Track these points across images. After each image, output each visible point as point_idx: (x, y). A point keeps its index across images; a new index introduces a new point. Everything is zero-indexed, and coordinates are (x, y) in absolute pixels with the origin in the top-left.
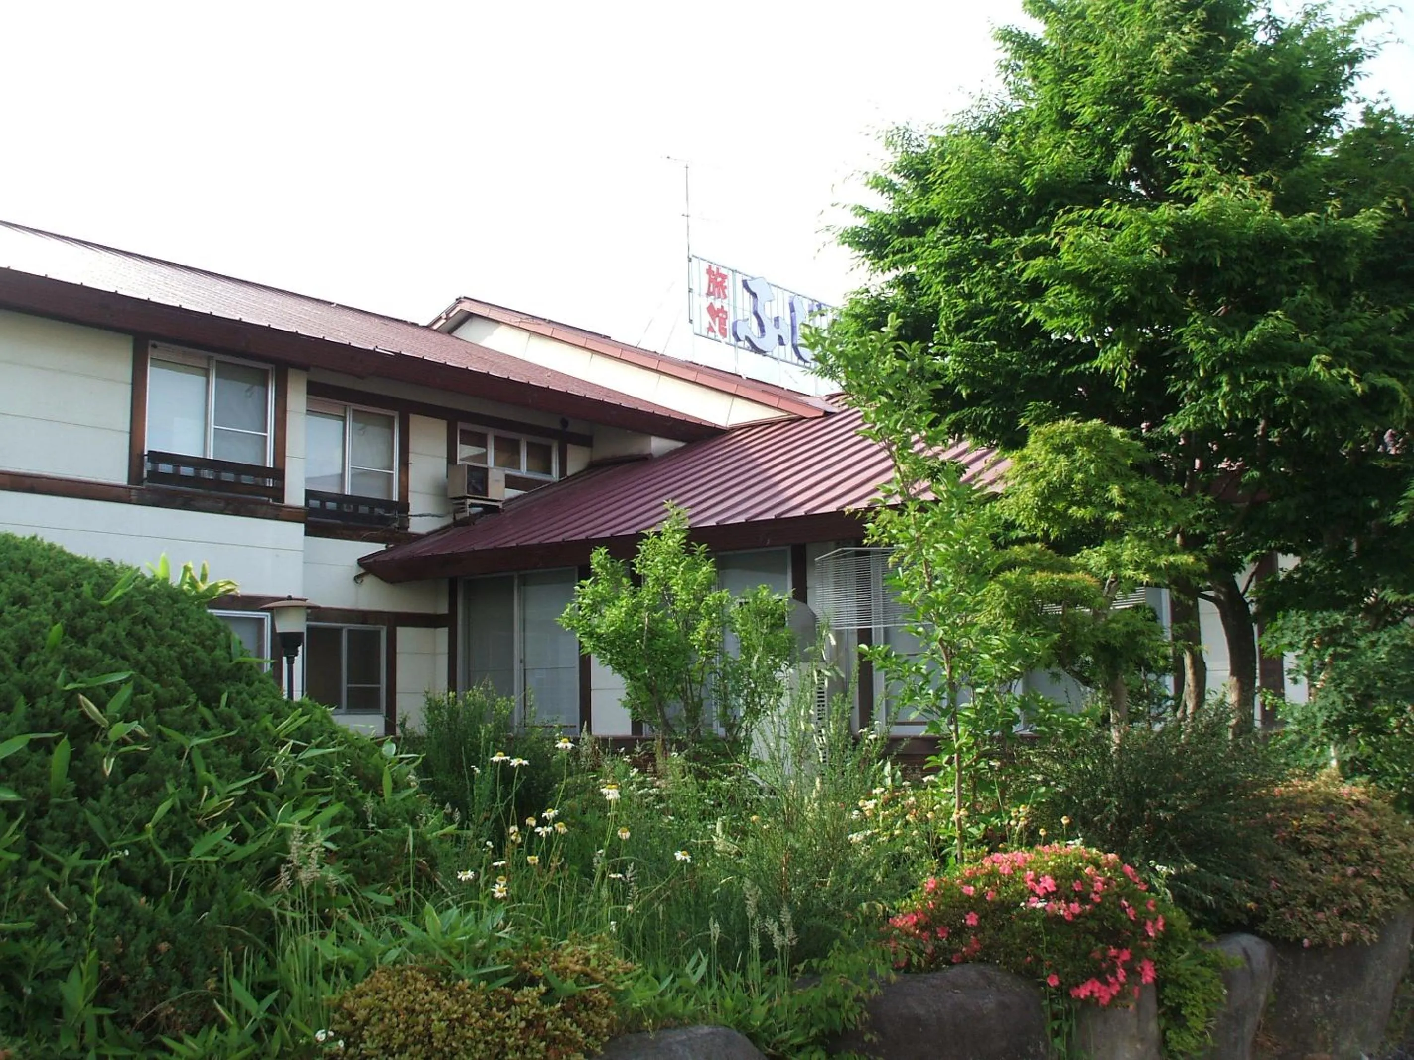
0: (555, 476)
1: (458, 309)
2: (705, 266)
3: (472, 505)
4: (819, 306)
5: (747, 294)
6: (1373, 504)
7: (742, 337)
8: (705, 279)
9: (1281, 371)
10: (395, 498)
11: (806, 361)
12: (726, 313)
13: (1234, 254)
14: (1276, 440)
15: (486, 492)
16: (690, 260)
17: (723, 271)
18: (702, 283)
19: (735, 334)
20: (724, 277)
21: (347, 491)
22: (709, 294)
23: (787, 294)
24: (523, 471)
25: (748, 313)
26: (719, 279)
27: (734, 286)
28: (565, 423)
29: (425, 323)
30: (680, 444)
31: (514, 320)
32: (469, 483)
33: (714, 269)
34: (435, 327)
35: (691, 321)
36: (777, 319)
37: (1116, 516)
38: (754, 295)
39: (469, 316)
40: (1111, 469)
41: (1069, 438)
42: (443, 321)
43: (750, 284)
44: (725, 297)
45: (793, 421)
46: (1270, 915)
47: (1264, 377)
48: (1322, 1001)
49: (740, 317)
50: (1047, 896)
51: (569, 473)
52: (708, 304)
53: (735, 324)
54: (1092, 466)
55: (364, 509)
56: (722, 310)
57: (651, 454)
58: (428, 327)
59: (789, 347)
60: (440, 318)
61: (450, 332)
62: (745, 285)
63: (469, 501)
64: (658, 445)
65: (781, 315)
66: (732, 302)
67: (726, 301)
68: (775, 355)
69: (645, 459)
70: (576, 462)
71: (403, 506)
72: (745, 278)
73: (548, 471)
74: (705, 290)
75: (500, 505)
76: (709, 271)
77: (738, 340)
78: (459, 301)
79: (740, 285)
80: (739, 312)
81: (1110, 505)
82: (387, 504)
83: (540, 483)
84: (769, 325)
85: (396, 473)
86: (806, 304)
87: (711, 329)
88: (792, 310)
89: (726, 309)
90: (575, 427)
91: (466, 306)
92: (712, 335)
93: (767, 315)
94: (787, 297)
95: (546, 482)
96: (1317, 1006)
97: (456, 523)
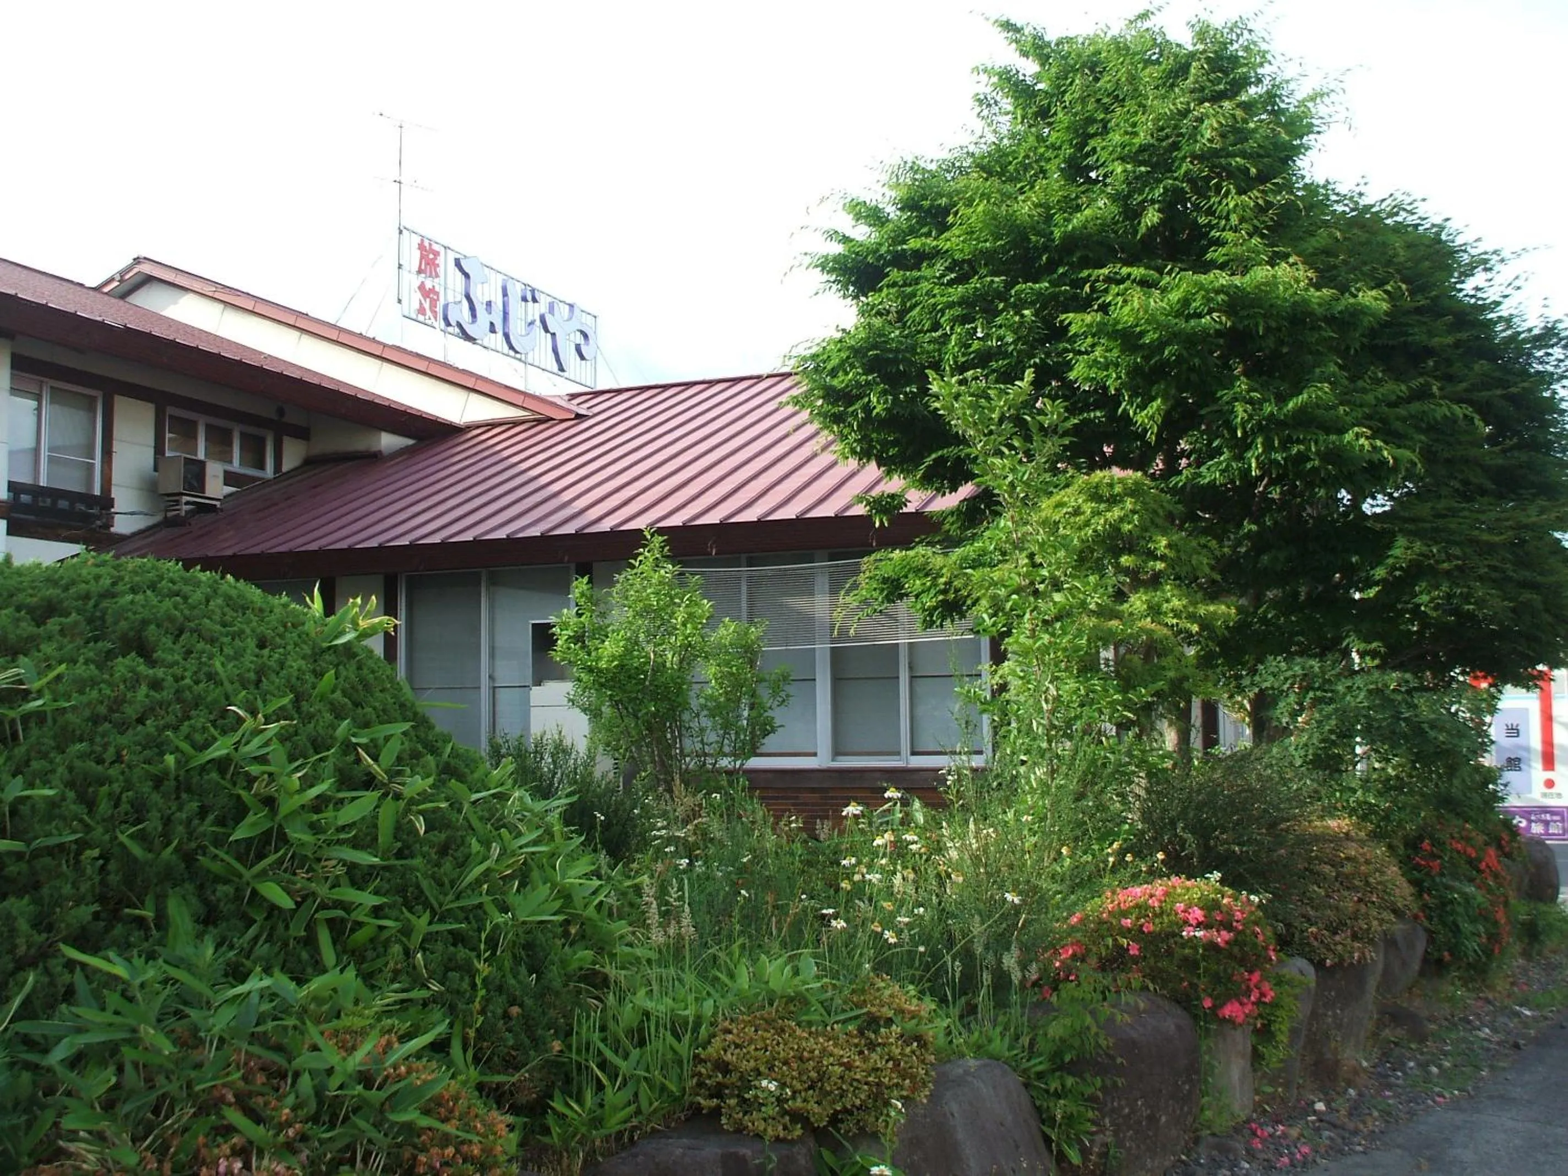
0: (269, 472)
1: (135, 271)
2: (417, 240)
3: (187, 503)
4: (533, 291)
5: (459, 274)
6: (1354, 560)
7: (453, 323)
8: (417, 254)
9: (1314, 437)
10: (97, 492)
11: (517, 352)
12: (437, 294)
13: (1274, 324)
14: (1276, 497)
15: (203, 491)
16: (401, 232)
17: (436, 247)
18: (413, 259)
19: (446, 319)
20: (437, 254)
21: (43, 482)
22: (420, 271)
23: (500, 277)
24: (236, 465)
25: (460, 297)
26: (431, 256)
27: (446, 263)
28: (281, 412)
29: (94, 284)
30: (410, 442)
31: (208, 290)
32: (185, 477)
33: (426, 243)
34: (106, 290)
35: (400, 301)
36: (489, 304)
37: (1160, 566)
38: (467, 276)
39: (149, 280)
40: (1152, 522)
41: (1118, 489)
42: (116, 284)
43: (464, 264)
44: (437, 276)
45: (540, 422)
46: (1296, 939)
47: (1299, 441)
48: (1335, 1015)
49: (450, 299)
50: (1199, 925)
51: (286, 467)
52: (418, 284)
53: (446, 307)
54: (1136, 516)
55: (63, 504)
56: (433, 290)
57: (380, 452)
58: (97, 289)
59: (500, 334)
60: (111, 280)
61: (124, 296)
62: (458, 263)
63: (185, 499)
64: (388, 441)
65: (493, 299)
66: (442, 282)
67: (436, 280)
68: (486, 344)
69: (374, 458)
70: (293, 456)
71: (106, 502)
72: (458, 256)
73: (262, 467)
74: (415, 267)
75: (218, 503)
76: (421, 247)
77: (448, 324)
78: (137, 261)
79: (451, 264)
80: (450, 293)
81: (1152, 555)
82: (87, 498)
83: (254, 479)
84: (480, 309)
85: (98, 462)
86: (519, 287)
87: (422, 311)
88: (505, 294)
89: (437, 289)
90: (293, 417)
91: (147, 269)
92: (421, 318)
93: (480, 297)
94: (500, 278)
95: (259, 479)
96: (1330, 1020)
97: (168, 523)
